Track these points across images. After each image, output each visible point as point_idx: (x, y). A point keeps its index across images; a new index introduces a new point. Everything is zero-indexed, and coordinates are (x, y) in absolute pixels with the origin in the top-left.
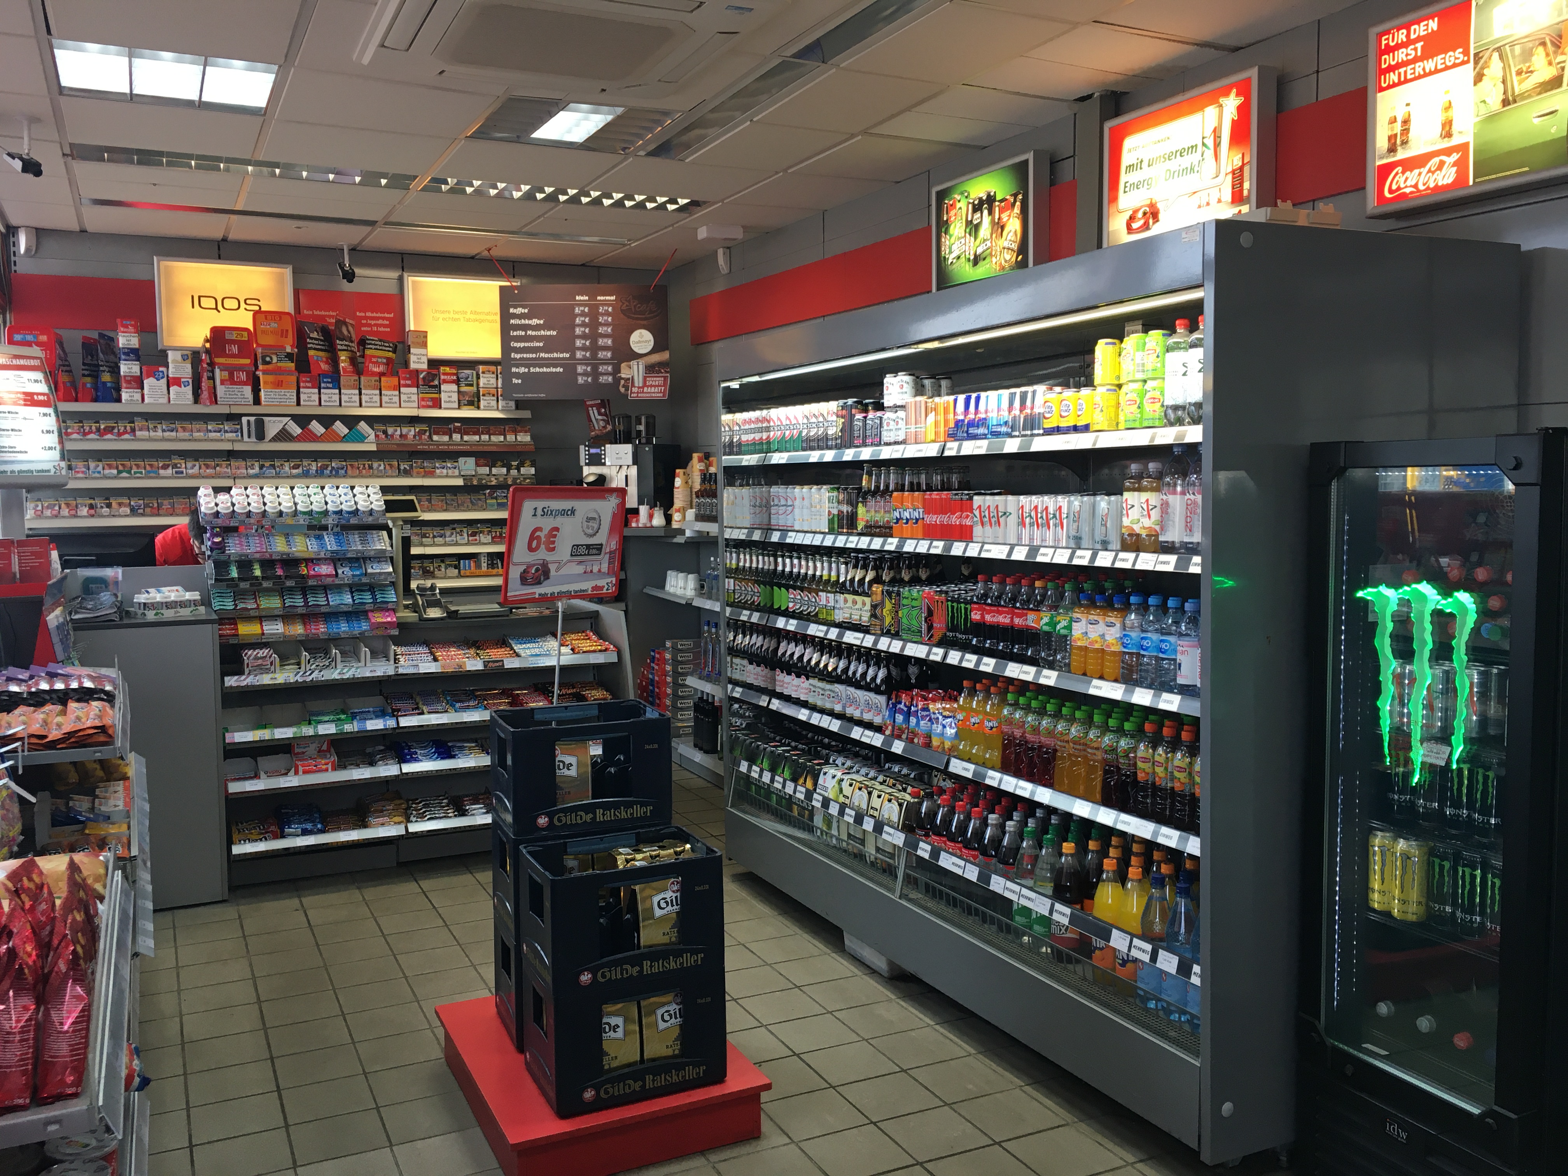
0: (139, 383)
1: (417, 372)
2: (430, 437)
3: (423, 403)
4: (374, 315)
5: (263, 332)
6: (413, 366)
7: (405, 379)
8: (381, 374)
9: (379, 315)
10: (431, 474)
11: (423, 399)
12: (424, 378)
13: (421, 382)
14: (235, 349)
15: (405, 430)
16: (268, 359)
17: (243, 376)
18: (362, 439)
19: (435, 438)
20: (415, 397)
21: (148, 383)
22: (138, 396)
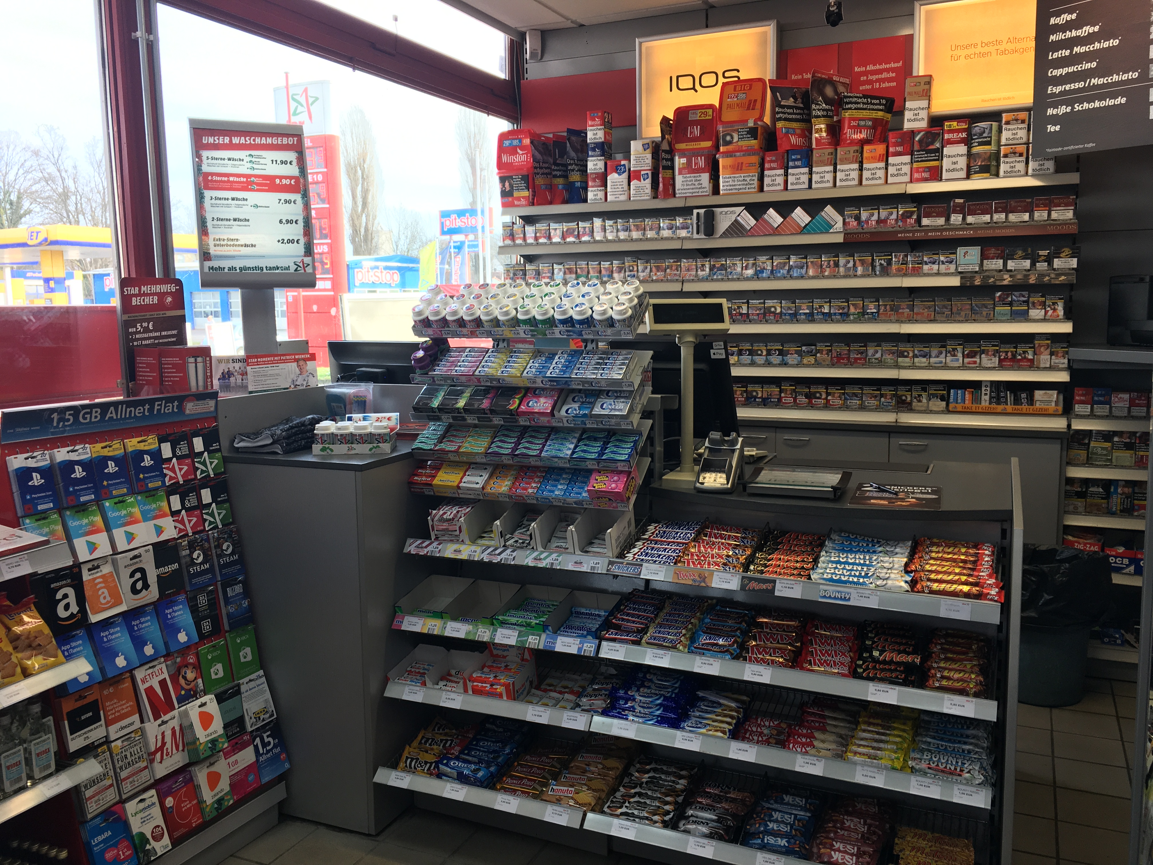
0: (603, 179)
1: (913, 133)
2: (919, 221)
3: (916, 175)
4: (878, 67)
5: (730, 106)
6: (907, 126)
7: (896, 145)
8: (863, 143)
9: (884, 66)
10: (917, 272)
11: (917, 170)
12: (920, 141)
13: (916, 147)
14: (697, 131)
15: (884, 214)
16: (728, 138)
17: (701, 162)
18: (826, 228)
19: (925, 221)
20: (906, 169)
21: (613, 178)
22: (601, 195)
